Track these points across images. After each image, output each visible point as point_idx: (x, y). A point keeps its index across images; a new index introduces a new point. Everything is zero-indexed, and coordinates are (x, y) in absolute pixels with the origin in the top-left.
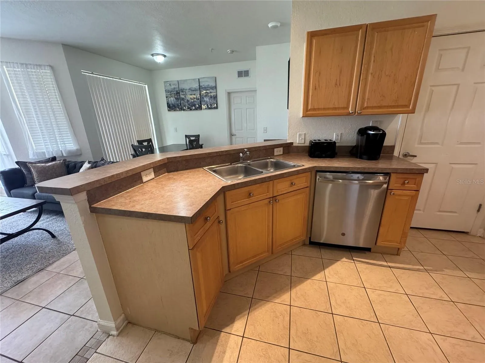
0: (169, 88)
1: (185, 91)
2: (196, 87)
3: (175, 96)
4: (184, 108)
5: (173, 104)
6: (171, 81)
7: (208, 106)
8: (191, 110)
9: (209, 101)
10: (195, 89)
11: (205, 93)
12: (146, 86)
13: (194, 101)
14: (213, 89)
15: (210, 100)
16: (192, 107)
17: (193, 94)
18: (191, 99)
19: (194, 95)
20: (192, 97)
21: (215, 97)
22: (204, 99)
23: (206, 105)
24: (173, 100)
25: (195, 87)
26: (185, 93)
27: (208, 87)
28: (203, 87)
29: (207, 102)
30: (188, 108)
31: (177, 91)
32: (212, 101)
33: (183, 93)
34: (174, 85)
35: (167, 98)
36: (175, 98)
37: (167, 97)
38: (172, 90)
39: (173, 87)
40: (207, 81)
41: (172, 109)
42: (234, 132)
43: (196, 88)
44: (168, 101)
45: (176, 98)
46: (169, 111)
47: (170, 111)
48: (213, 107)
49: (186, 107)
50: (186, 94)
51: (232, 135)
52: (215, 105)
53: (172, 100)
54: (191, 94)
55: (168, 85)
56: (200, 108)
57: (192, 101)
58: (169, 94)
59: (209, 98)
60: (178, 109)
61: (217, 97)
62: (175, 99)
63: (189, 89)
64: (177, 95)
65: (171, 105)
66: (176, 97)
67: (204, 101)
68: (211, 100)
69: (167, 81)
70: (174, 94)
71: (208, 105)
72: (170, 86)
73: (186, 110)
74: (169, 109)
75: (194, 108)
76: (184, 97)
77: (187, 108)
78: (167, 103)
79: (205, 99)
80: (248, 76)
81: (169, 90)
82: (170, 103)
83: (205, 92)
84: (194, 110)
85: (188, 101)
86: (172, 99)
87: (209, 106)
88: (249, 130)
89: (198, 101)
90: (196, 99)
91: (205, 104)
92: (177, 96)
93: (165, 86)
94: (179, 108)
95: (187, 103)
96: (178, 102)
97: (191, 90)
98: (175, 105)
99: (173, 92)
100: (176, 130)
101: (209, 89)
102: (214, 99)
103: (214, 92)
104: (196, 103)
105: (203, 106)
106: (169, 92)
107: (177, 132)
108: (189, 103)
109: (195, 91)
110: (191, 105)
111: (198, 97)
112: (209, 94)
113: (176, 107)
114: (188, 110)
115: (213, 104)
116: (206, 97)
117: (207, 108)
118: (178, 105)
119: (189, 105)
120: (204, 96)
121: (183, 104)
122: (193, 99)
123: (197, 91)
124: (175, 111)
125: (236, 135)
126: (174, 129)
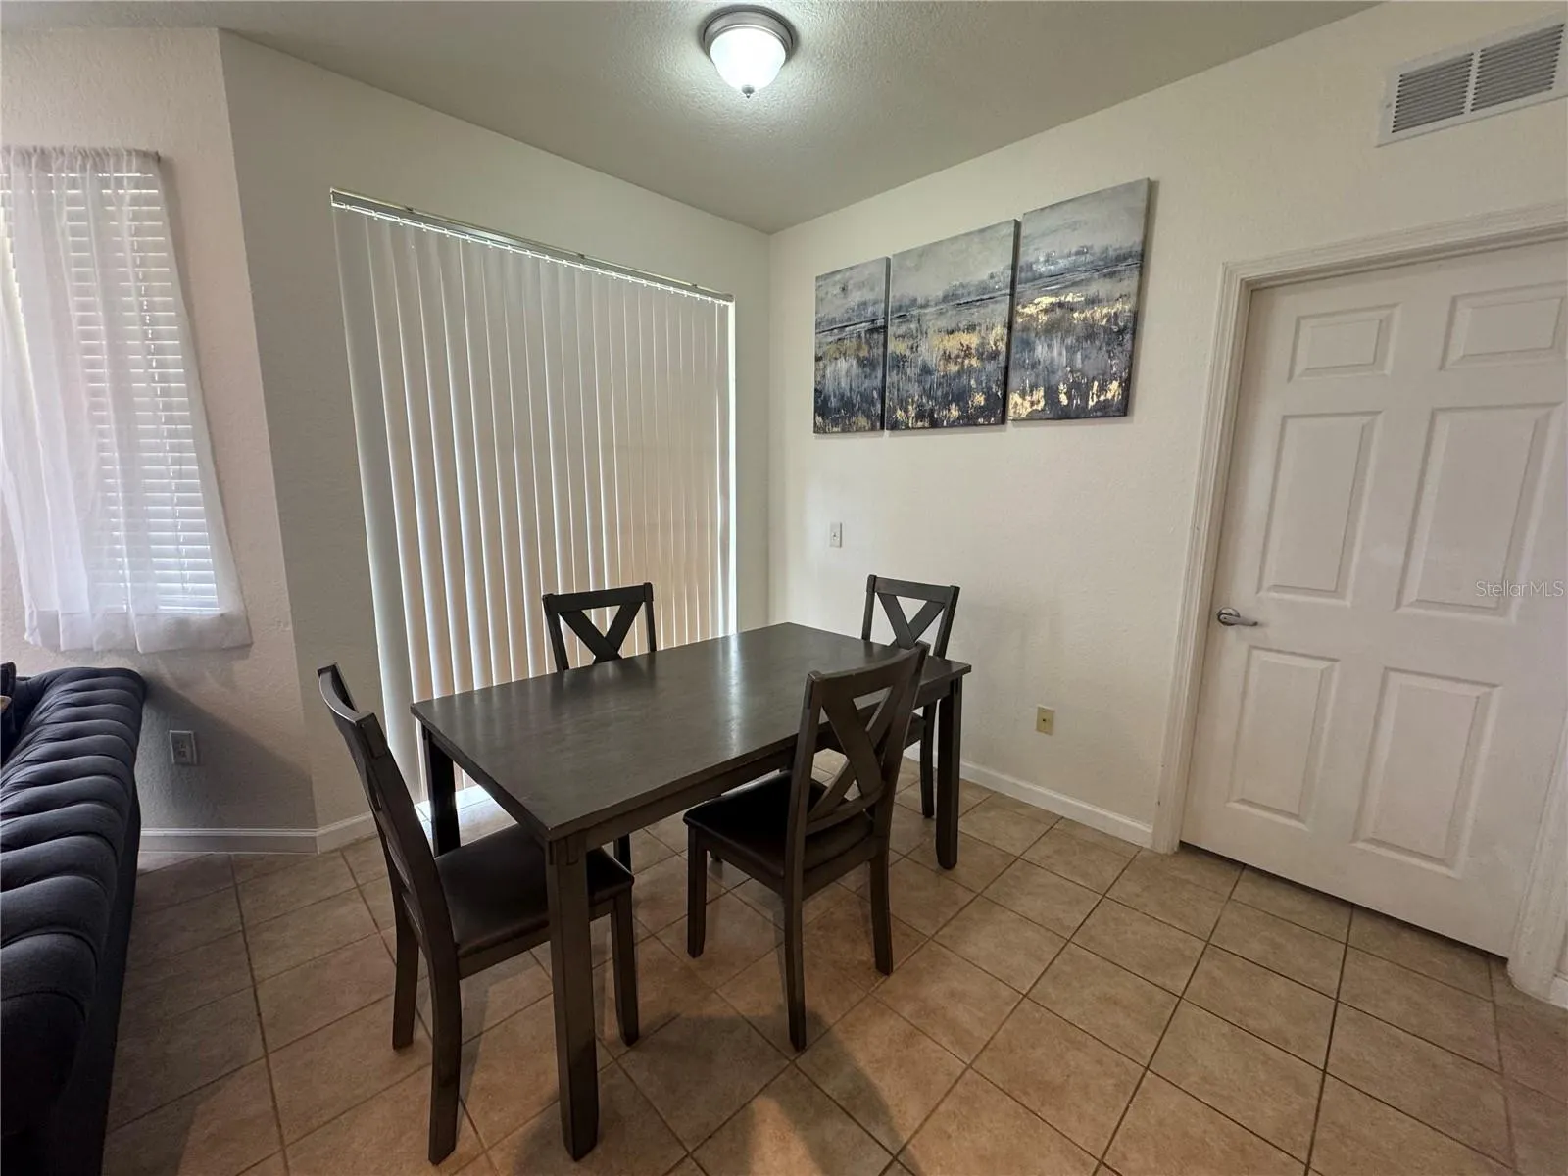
0: (836, 309)
1: (915, 312)
3: (859, 348)
4: (900, 414)
5: (842, 396)
6: (851, 268)
7: (1051, 395)
8: (935, 424)
9: (1071, 362)
10: (985, 291)
11: (1051, 308)
12: (732, 306)
13: (959, 374)
14: (1111, 275)
15: (1079, 355)
16: (946, 406)
17: (964, 324)
18: (947, 357)
19: (971, 328)
20: (952, 344)
21: (1121, 332)
22: (1032, 349)
23: (1039, 394)
24: (848, 373)
25: (985, 276)
26: (915, 325)
27: (1075, 268)
28: (1041, 268)
29: (1053, 373)
30: (920, 416)
31: (873, 321)
32: (1093, 362)
33: (903, 329)
34: (861, 286)
35: (821, 363)
36: (858, 357)
37: (818, 359)
38: (849, 319)
39: (856, 297)
40: (1074, 226)
41: (835, 423)
42: (1242, 596)
43: (991, 284)
44: (824, 376)
45: (863, 363)
46: (818, 430)
47: (825, 432)
48: (1091, 403)
49: (906, 411)
50: (920, 330)
51: (1218, 617)
52: (1115, 386)
53: (844, 371)
54: (953, 326)
55: (837, 290)
56: (996, 412)
57: (953, 369)
58: (830, 339)
59: (1069, 341)
60: (863, 421)
61: (1134, 333)
62: (855, 370)
63: (945, 299)
64: (868, 342)
65: (833, 402)
66: (864, 353)
67: (1034, 366)
68: (1085, 357)
69: (833, 273)
70: (859, 335)
71: (1057, 392)
72: (841, 294)
73: (907, 428)
74: (819, 420)
75: (955, 412)
76: (908, 352)
77: (912, 413)
78: (816, 390)
79: (1040, 351)
81: (833, 321)
82: (830, 387)
83: (1046, 301)
84: (952, 425)
85: (926, 370)
86: (842, 365)
87: (1064, 399)
88: (1420, 602)
89: (991, 366)
90: (980, 356)
91: (1034, 387)
92: (871, 349)
93: (820, 300)
94: (869, 416)
95: (920, 382)
96: (867, 384)
97: (951, 303)
98: (854, 401)
99: (851, 328)
100: (838, 535)
101: (1083, 276)
102: (1108, 344)
103: (1118, 295)
104: (973, 382)
105: (1020, 400)
106: (832, 330)
107: (841, 545)
108: (928, 386)
109: (978, 303)
110: (939, 393)
111: (995, 344)
112: (1076, 315)
113: (858, 410)
114: (920, 424)
115: (1096, 384)
116: (1051, 340)
117: (1043, 410)
118: (867, 401)
119: (930, 397)
120: (1033, 335)
121: (898, 390)
122: (958, 356)
123: (996, 302)
124: (849, 432)
125: (1259, 626)
126: (833, 528)
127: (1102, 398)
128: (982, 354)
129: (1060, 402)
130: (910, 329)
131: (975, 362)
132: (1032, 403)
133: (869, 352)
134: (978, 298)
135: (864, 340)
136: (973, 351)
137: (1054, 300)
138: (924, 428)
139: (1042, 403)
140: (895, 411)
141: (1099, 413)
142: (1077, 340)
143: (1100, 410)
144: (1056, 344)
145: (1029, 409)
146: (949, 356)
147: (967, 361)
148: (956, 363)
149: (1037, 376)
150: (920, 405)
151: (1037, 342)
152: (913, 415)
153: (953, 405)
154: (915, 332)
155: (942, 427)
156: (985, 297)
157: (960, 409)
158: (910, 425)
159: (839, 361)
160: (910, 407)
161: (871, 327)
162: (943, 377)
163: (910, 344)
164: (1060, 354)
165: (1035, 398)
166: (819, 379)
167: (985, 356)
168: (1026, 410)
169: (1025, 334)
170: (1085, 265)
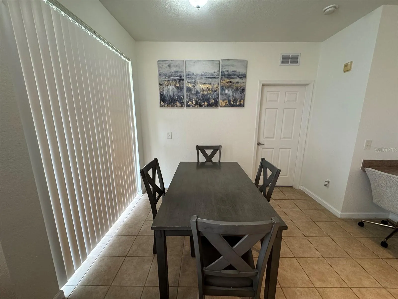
0: (167, 71)
1: (194, 77)
2: (214, 72)
3: (176, 84)
4: (190, 103)
5: (171, 97)
6: (172, 60)
7: (229, 101)
8: (201, 106)
9: (233, 95)
10: (213, 75)
11: (229, 82)
12: (130, 63)
13: (207, 94)
14: (241, 78)
15: (235, 93)
16: (204, 102)
17: (208, 82)
18: (203, 90)
19: (210, 84)
20: (204, 86)
21: (242, 90)
22: (225, 91)
23: (227, 101)
24: (172, 90)
26: (193, 80)
27: (234, 75)
28: (226, 73)
29: (230, 97)
30: (196, 104)
31: (180, 77)
32: (237, 95)
33: (190, 81)
34: (176, 66)
35: (162, 87)
36: (176, 86)
37: (160, 85)
38: (172, 75)
39: (174, 69)
40: (233, 66)
41: (168, 104)
42: (261, 140)
43: (214, 74)
44: (163, 90)
45: (177, 88)
46: (161, 106)
47: (165, 106)
48: (238, 104)
49: (192, 102)
51: (258, 144)
52: (241, 101)
53: (170, 90)
54: (204, 82)
55: (167, 65)
56: (215, 104)
57: (205, 93)
58: (166, 80)
59: (233, 90)
60: (178, 104)
61: (244, 90)
62: (175, 90)
63: (202, 75)
64: (179, 83)
65: (167, 98)
66: (178, 85)
67: (225, 94)
68: (236, 94)
69: (164, 60)
70: (176, 80)
71: (231, 101)
72: (168, 67)
73: (193, 107)
74: (162, 103)
75: (206, 104)
76: (192, 87)
78: (160, 94)
79: (227, 91)
80: (297, 63)
81: (166, 74)
82: (165, 93)
83: (228, 80)
84: (206, 107)
85: (197, 92)
86: (170, 88)
87: (232, 103)
89: (215, 93)
90: (212, 91)
91: (225, 100)
92: (180, 84)
93: (159, 68)
94: (180, 103)
95: (196, 95)
96: (179, 94)
97: (205, 76)
98: (175, 98)
99: (173, 78)
100: (170, 135)
101: (235, 77)
102: (241, 92)
103: (242, 82)
104: (211, 97)
105: (222, 102)
106: (166, 77)
107: (171, 138)
108: (198, 97)
109: (211, 78)
110: (202, 99)
111: (216, 89)
112: (234, 85)
113: (177, 101)
114: (196, 106)
115: (238, 100)
116: (229, 89)
117: (228, 105)
118: (179, 98)
119: (199, 99)
120: (225, 88)
121: (189, 97)
122: (206, 90)
123: (216, 79)
124: (173, 107)
125: (263, 145)
126: (168, 134)
127: (240, 103)
128: (213, 90)
129: (231, 103)
130: (192, 81)
131: (211, 92)
132: (225, 103)
133: (179, 85)
134: (211, 77)
135: (177, 82)
136: (210, 89)
137: (229, 80)
138: (198, 107)
139: (227, 103)
140: (189, 102)
141: (239, 106)
142: (234, 90)
143: (239, 105)
144: (230, 90)
145: (225, 104)
146: (204, 90)
147: (209, 92)
148: (206, 92)
149: (226, 97)
150: (196, 101)
152: (194, 103)
153: (206, 102)
154: (194, 82)
155: (203, 107)
156: (213, 77)
157: (208, 103)
158: (194, 106)
159: (169, 87)
160: (193, 101)
161: (180, 78)
162: (203, 95)
163: (192, 85)
164: (231, 93)
165: (226, 102)
166: (161, 91)
167: (213, 91)
168: (224, 104)
169: (223, 87)
170: (235, 74)
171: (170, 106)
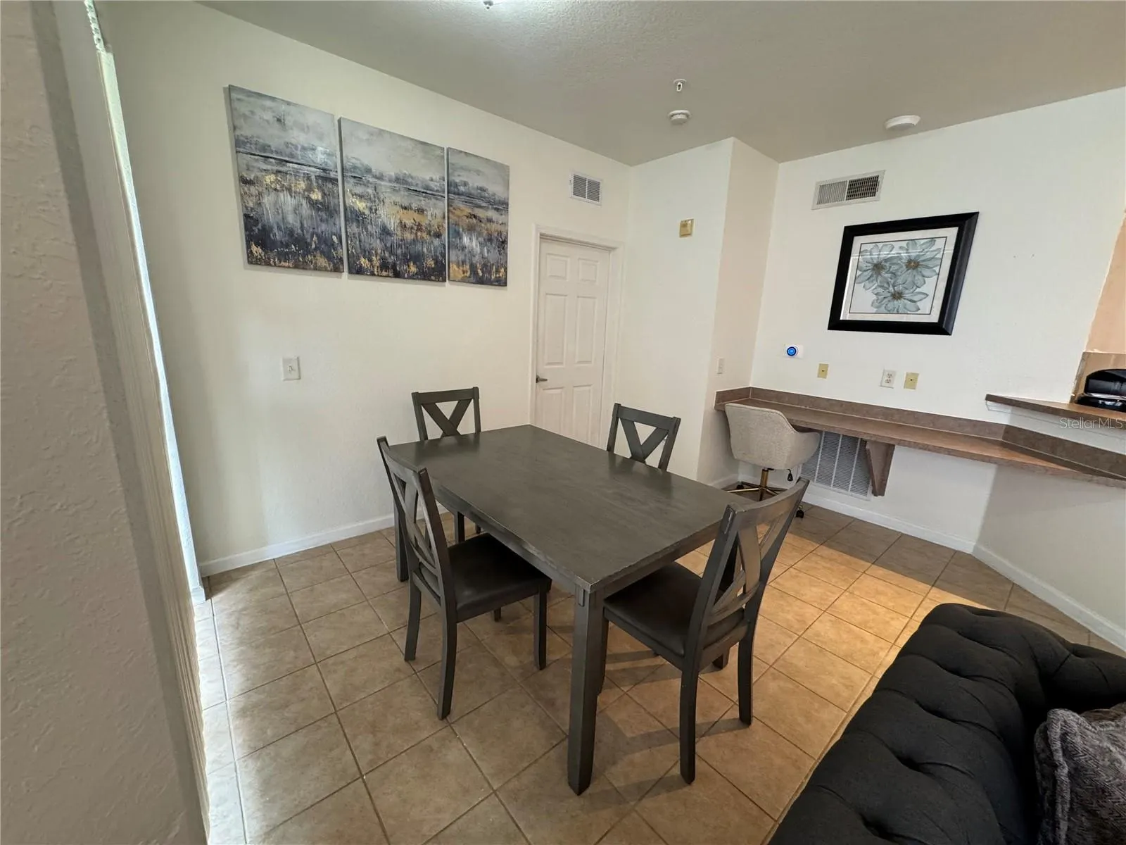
0: (270, 135)
1: (371, 180)
2: (432, 180)
3: (310, 189)
4: (364, 262)
5: (291, 233)
6: (289, 103)
7: (473, 268)
8: (397, 275)
9: (482, 253)
10: (427, 188)
11: (470, 216)
13: (415, 241)
14: (497, 210)
15: (485, 248)
16: (407, 262)
17: (414, 206)
18: (403, 226)
19: (421, 211)
20: (407, 218)
21: (500, 241)
22: (461, 238)
23: (467, 267)
24: (296, 210)
25: (428, 178)
26: (370, 191)
27: (481, 198)
28: (462, 189)
29: (474, 256)
30: (384, 266)
31: (325, 170)
32: (492, 255)
33: (359, 190)
34: (304, 128)
36: (309, 199)
37: (244, 181)
38: (291, 155)
39: (297, 137)
40: (478, 172)
41: (284, 257)
42: (543, 370)
43: (432, 185)
44: (260, 204)
45: (314, 205)
46: (252, 260)
47: (268, 264)
48: (493, 277)
49: (370, 260)
50: (376, 195)
51: (536, 380)
52: (502, 270)
53: (288, 207)
54: (406, 204)
55: (268, 116)
56: (436, 273)
57: (409, 236)
58: (269, 167)
59: (480, 239)
60: (322, 261)
61: (505, 244)
62: (306, 210)
63: (397, 180)
64: (319, 187)
65: (278, 235)
66: (316, 196)
67: (463, 248)
68: (488, 251)
69: (260, 95)
70: (309, 178)
71: (476, 268)
72: (277, 125)
73: (373, 274)
74: (256, 250)
75: (413, 269)
76: (367, 212)
77: (376, 262)
78: (246, 217)
79: (466, 240)
80: (598, 199)
82: (270, 217)
83: (468, 211)
84: (412, 277)
85: (385, 232)
86: (288, 201)
87: (480, 273)
89: (436, 242)
90: (429, 233)
91: (463, 262)
92: (324, 195)
93: (234, 115)
94: (329, 258)
95: (381, 240)
96: (323, 227)
97: (405, 186)
98: (309, 240)
99: (296, 166)
100: (296, 367)
101: (484, 204)
102: (498, 247)
103: (501, 222)
104: (425, 250)
105: (456, 269)
106: (268, 157)
107: (300, 378)
108: (389, 245)
109: (424, 195)
110: (399, 251)
111: (438, 228)
112: (483, 225)
113: (316, 249)
114: (384, 273)
115: (494, 267)
116: (471, 235)
117: (470, 277)
118: (325, 242)
119: (391, 253)
120: (461, 230)
121: (360, 241)
122: (412, 228)
123: (437, 199)
124: (304, 269)
125: (546, 380)
126: (286, 361)
127: (498, 276)
128: (430, 232)
129: (478, 274)
130: (368, 192)
131: (424, 235)
132: (464, 272)
133: (323, 197)
134: (425, 191)
135: (315, 184)
136: (424, 228)
137: (470, 211)
138: (388, 276)
139: (469, 273)
140: (359, 259)
141: (496, 284)
142: (484, 239)
143: (497, 281)
144: (474, 239)
145: (463, 275)
146: (405, 226)
147: (419, 234)
148: (411, 233)
149: (465, 255)
150: (383, 258)
151: (464, 235)
152: (378, 264)
153: (412, 264)
154: (372, 196)
155: (404, 278)
156: (428, 192)
157: (417, 268)
158: (376, 273)
159: (281, 195)
160: (374, 258)
161: (322, 174)
162: (401, 240)
163: (369, 205)
164: (476, 245)
165: (465, 269)
166: (251, 204)
167: (432, 234)
168: (461, 275)
169: (457, 228)
170: (485, 197)
171: (291, 265)
